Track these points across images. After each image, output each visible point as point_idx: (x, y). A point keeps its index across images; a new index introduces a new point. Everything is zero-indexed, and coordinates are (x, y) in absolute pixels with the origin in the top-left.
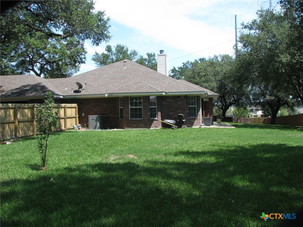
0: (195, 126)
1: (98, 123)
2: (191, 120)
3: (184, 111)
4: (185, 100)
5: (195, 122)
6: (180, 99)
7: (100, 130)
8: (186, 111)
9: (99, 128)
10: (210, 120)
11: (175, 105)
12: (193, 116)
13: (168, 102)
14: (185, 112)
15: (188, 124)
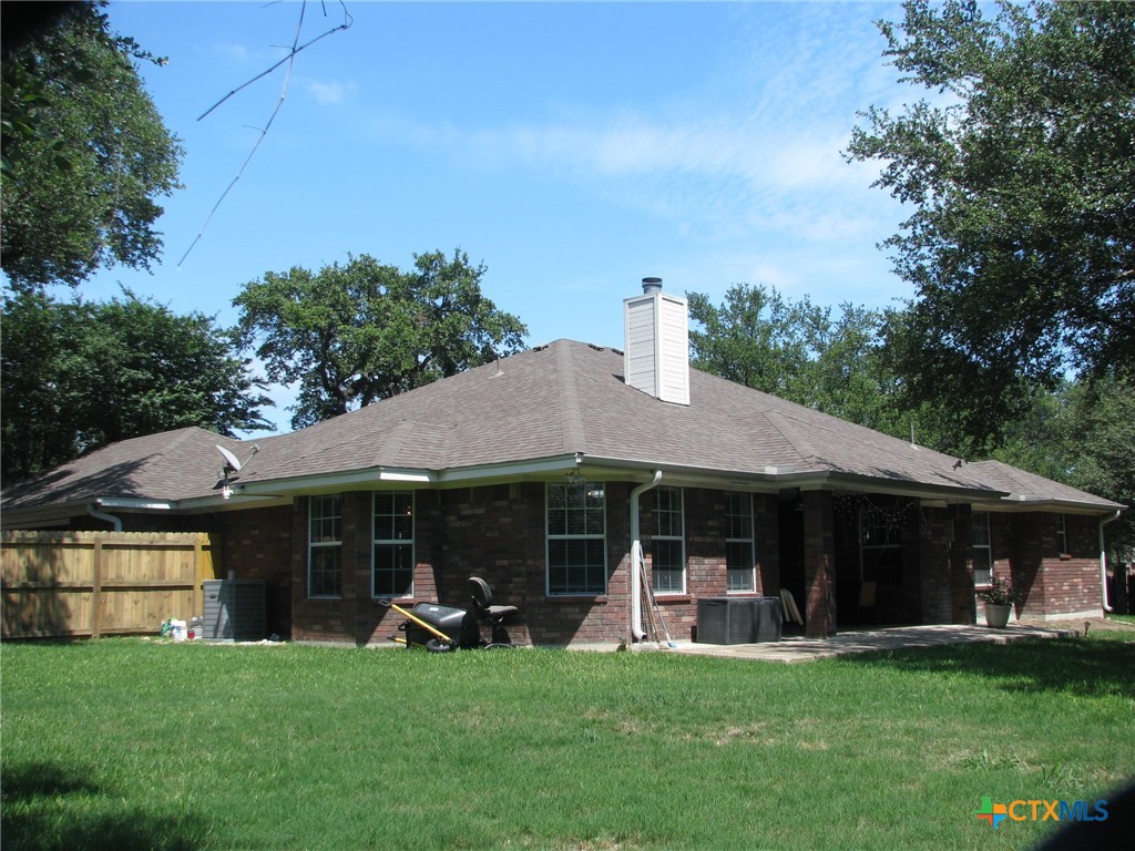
0: (593, 639)
1: (225, 611)
2: (562, 610)
3: (520, 561)
4: (523, 506)
5: (591, 619)
6: (505, 503)
7: (231, 642)
8: (529, 562)
9: (227, 637)
10: (725, 611)
11: (488, 535)
12: (583, 590)
13: (466, 518)
14: (523, 569)
15: (544, 629)
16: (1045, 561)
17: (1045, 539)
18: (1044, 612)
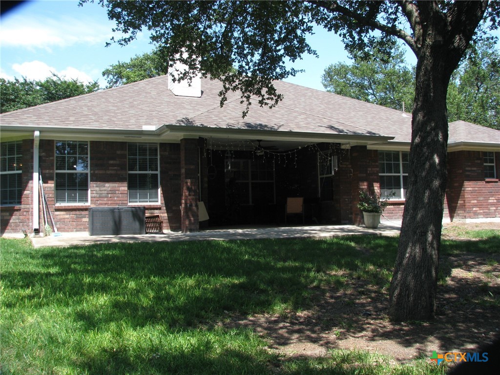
0: (15, 230)
12: (15, 203)
16: (466, 183)
17: (467, 169)
18: (465, 217)
